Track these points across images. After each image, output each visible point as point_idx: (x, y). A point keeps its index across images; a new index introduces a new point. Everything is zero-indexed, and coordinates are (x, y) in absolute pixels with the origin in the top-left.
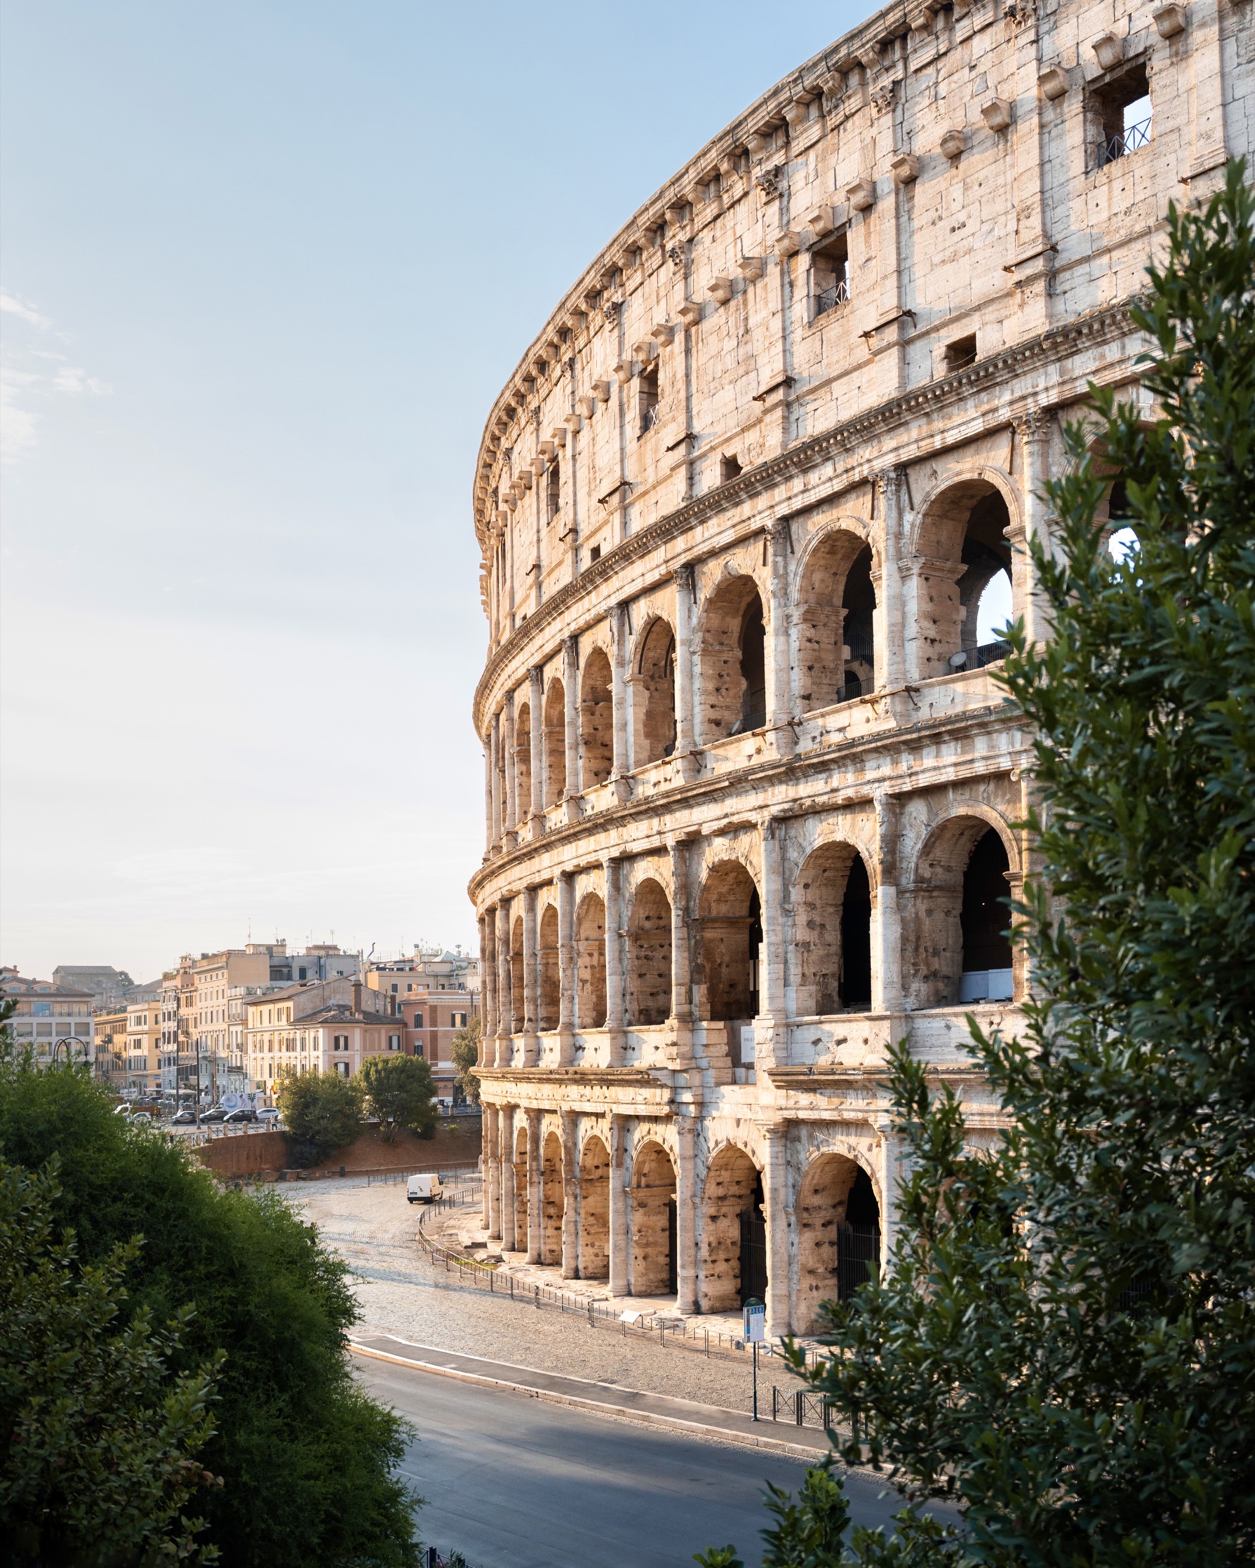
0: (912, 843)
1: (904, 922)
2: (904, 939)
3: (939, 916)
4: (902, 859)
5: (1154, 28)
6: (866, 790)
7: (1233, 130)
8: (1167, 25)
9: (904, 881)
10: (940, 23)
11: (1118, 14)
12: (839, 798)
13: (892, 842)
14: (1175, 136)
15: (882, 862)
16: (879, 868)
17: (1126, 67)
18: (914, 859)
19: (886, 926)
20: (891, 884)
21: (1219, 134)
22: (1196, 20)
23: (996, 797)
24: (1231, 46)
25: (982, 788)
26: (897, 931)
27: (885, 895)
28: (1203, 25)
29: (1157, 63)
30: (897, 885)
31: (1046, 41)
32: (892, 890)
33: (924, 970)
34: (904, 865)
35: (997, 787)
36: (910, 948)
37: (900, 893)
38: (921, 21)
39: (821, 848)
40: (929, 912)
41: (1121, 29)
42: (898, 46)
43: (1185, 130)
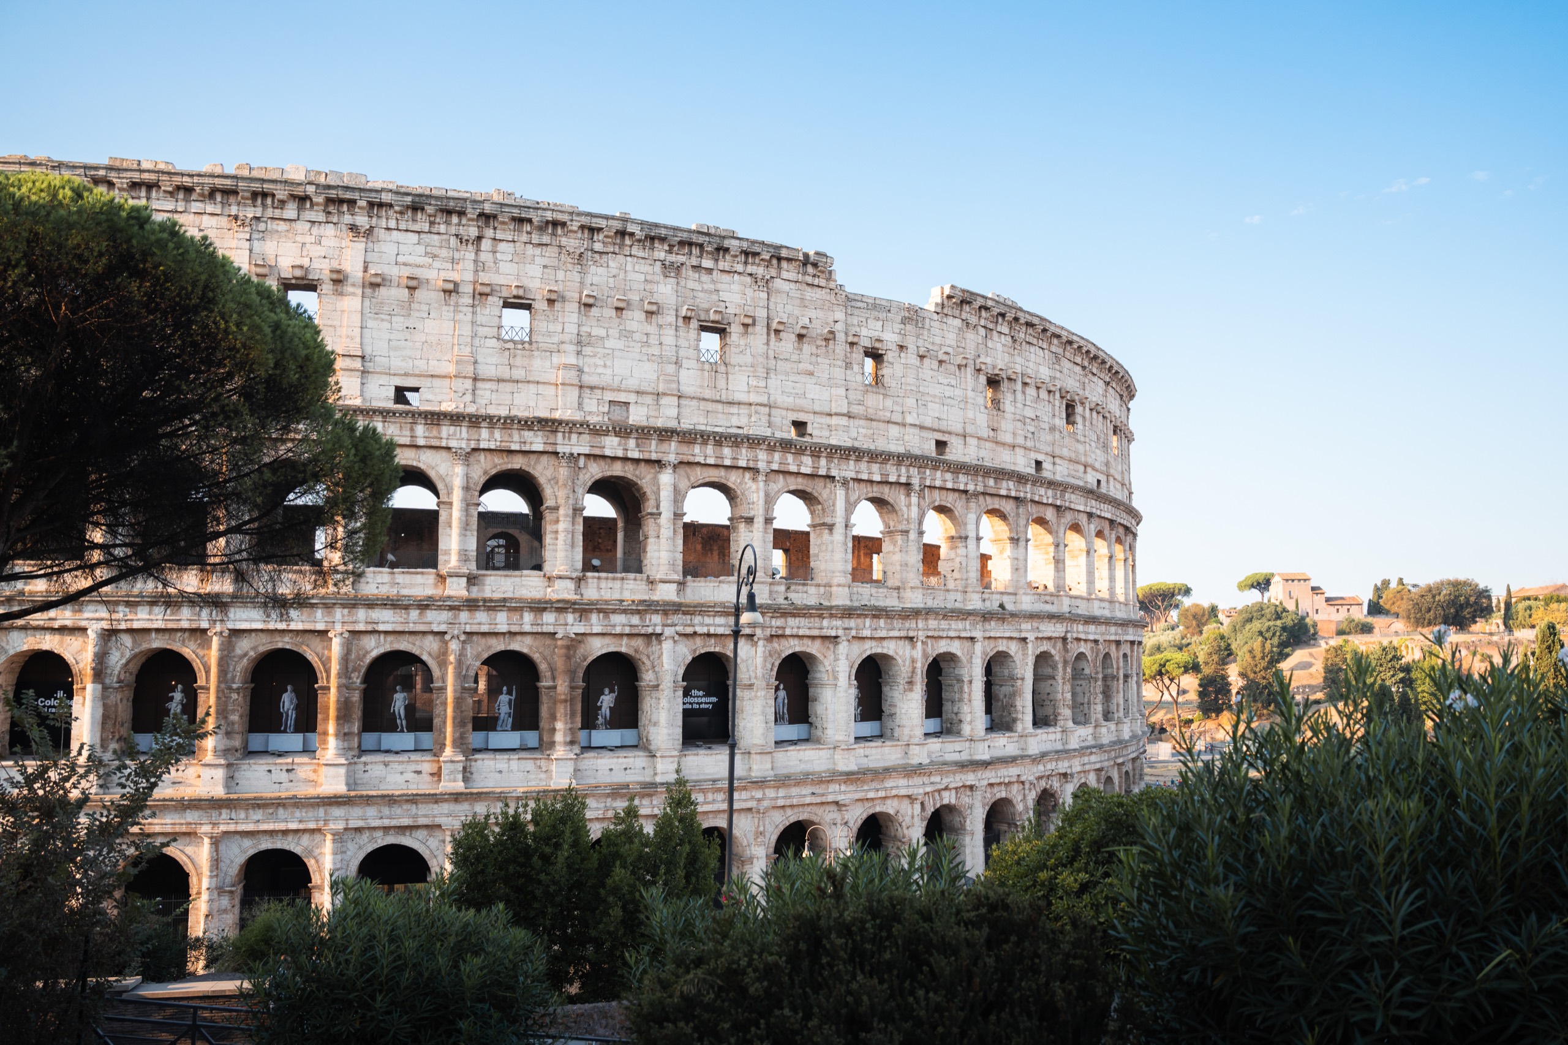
0: (117, 659)
1: (105, 706)
2: (105, 718)
3: (125, 701)
4: (106, 668)
5: (328, 272)
6: (83, 624)
7: (365, 341)
8: (335, 276)
9: (107, 681)
10: (181, 196)
11: (304, 254)
12: (56, 625)
13: (101, 658)
14: (332, 329)
15: (93, 669)
16: (89, 671)
17: (305, 282)
18: (118, 669)
19: (93, 708)
20: (99, 683)
21: (358, 340)
22: (350, 281)
23: (190, 640)
24: (367, 302)
25: (179, 634)
26: (100, 711)
27: (94, 690)
28: (353, 285)
29: (327, 288)
30: (103, 683)
31: (256, 244)
32: (100, 686)
33: (117, 737)
34: (109, 671)
35: (191, 636)
36: (110, 723)
37: (105, 688)
38: (170, 189)
39: (23, 652)
40: (121, 700)
41: (305, 262)
42: (144, 189)
43: (338, 329)
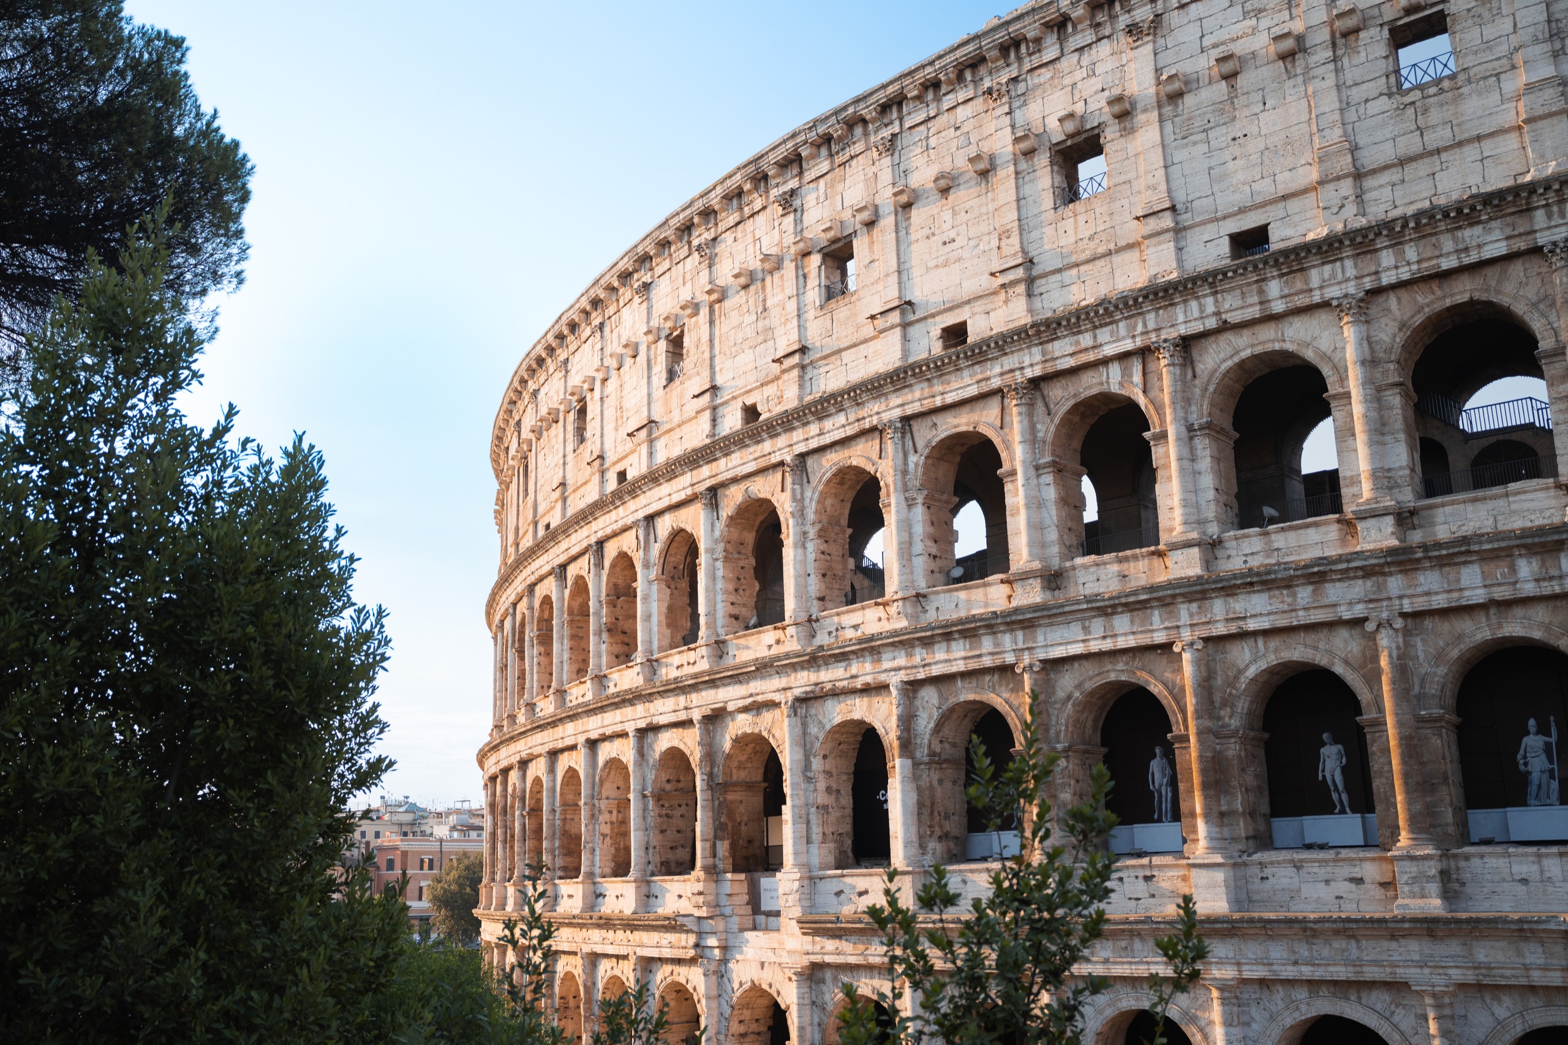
0: (925, 723)
1: (919, 789)
2: (920, 805)
3: (948, 784)
4: (916, 736)
5: (1107, 109)
6: (883, 677)
7: (1174, 185)
8: (1117, 109)
9: (918, 755)
10: (930, 96)
11: (1076, 99)
12: (858, 684)
13: (907, 721)
14: (1127, 186)
15: (899, 738)
16: (896, 744)
17: (1084, 136)
18: (927, 736)
19: (903, 792)
20: (908, 757)
21: (1163, 187)
22: (1140, 106)
23: (1001, 685)
24: (1169, 127)
25: (987, 678)
26: (913, 797)
27: (902, 767)
28: (1145, 110)
29: (1110, 135)
30: (913, 758)
31: (1018, 114)
32: (909, 762)
33: (938, 832)
34: (918, 741)
35: (1001, 678)
36: (926, 812)
37: (916, 764)
38: (915, 93)
39: (838, 725)
40: (940, 781)
41: (1079, 108)
42: (895, 109)
43: (1134, 183)
